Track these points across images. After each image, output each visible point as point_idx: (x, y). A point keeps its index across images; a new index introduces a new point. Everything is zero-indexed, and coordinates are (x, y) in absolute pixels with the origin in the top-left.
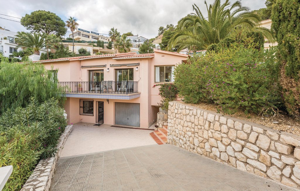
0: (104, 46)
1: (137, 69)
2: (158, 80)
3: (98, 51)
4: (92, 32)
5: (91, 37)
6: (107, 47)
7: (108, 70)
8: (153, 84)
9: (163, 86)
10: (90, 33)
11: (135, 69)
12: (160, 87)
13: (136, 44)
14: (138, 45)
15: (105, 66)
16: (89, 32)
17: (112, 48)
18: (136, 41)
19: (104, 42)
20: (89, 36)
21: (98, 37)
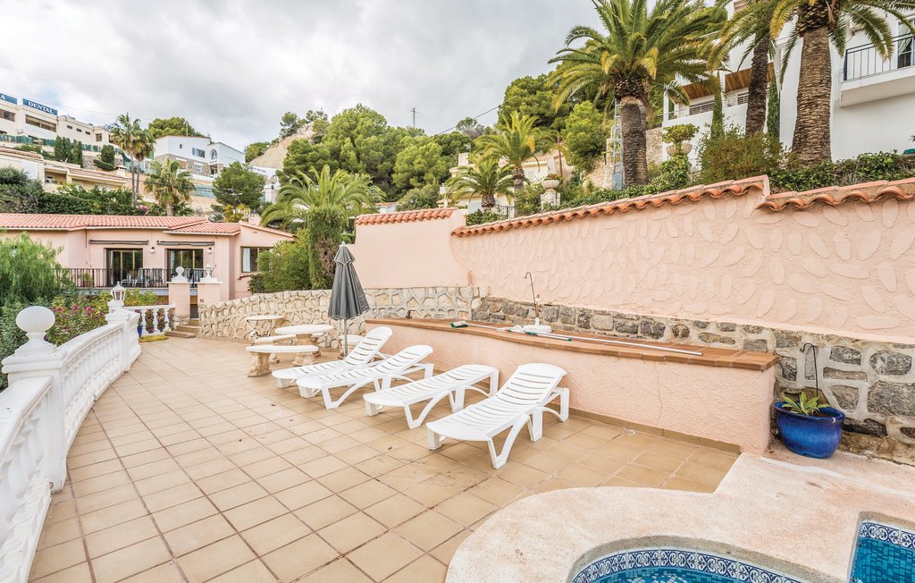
0: (86, 158)
1: (210, 251)
2: (247, 267)
3: (64, 176)
4: (26, 103)
5: (20, 118)
6: (95, 161)
7: (153, 250)
8: (238, 273)
9: (255, 278)
10: (20, 102)
11: (206, 250)
12: (250, 279)
13: (202, 163)
14: (211, 166)
15: (146, 243)
16: (11, 100)
17: (117, 168)
18: (202, 154)
19: (80, 143)
20: (14, 114)
21: (55, 122)
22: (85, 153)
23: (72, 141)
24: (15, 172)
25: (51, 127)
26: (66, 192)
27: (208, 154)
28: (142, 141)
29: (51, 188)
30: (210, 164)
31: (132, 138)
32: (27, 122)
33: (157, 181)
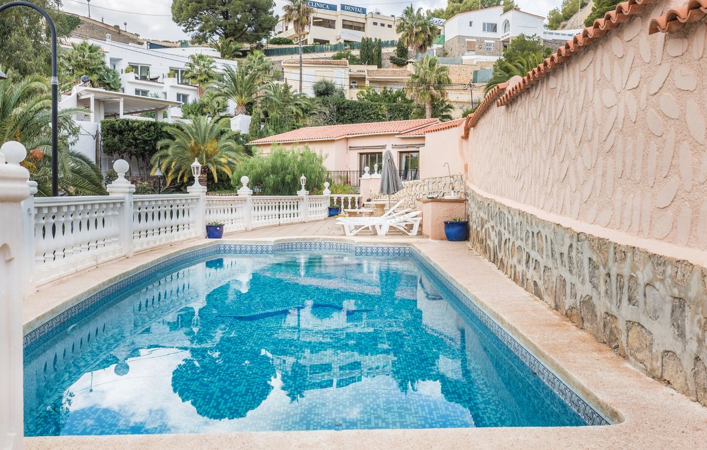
0: (384, 57)
3: (363, 79)
4: (343, 7)
5: (339, 24)
6: (392, 58)
10: (339, 8)
13: (493, 39)
14: (503, 41)
15: (384, 147)
16: (333, 8)
17: (408, 62)
18: (494, 28)
19: (380, 40)
20: (335, 21)
21: (363, 21)
22: (384, 50)
23: (373, 40)
24: (326, 84)
25: (360, 27)
26: (363, 97)
27: (500, 28)
28: (423, 31)
29: (352, 95)
30: (502, 39)
31: (415, 30)
32: (344, 26)
33: (417, 80)
